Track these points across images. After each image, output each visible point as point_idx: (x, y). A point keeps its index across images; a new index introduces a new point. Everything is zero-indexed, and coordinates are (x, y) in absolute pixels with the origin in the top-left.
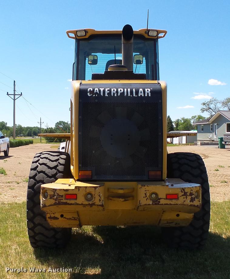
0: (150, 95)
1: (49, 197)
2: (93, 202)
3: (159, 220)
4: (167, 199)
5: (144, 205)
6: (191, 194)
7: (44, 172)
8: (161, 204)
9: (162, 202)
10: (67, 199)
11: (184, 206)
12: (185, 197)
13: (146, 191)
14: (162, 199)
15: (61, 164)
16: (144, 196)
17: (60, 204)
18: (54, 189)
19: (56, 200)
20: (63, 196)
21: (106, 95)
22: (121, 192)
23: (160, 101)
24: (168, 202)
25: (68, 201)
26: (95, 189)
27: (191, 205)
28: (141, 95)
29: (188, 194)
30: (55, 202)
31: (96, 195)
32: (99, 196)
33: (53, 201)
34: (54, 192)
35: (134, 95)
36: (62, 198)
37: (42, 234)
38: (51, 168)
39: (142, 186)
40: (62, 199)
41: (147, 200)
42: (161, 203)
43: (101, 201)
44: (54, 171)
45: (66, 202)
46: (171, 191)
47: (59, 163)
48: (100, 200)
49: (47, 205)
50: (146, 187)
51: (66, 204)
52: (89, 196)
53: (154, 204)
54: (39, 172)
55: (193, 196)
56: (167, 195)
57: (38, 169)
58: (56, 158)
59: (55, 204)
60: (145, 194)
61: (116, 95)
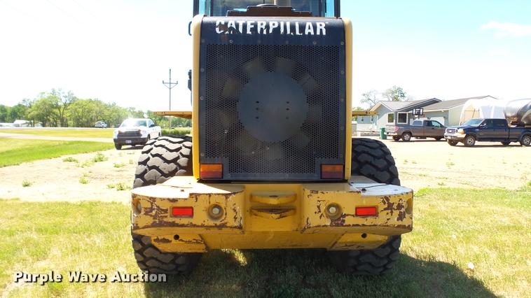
0: (324, 33)
1: (143, 212)
2: (223, 222)
3: (334, 242)
4: (357, 215)
5: (316, 227)
6: (400, 207)
7: (157, 168)
8: (345, 226)
9: (349, 221)
10: (175, 216)
11: (386, 228)
12: (389, 211)
13: (319, 201)
14: (348, 215)
15: (184, 156)
16: (317, 210)
17: (161, 224)
18: (151, 198)
19: (155, 217)
20: (167, 210)
21: (249, 32)
22: (274, 202)
23: (342, 44)
24: (360, 221)
25: (178, 221)
26: (227, 198)
27: (399, 226)
28: (309, 33)
29: (395, 206)
30: (154, 222)
31: (228, 209)
32: (235, 210)
33: (149, 220)
34: (152, 204)
35: (298, 33)
36: (166, 215)
37: (156, 259)
38: (169, 162)
39: (312, 192)
40: (166, 217)
41: (321, 217)
42: (346, 223)
43: (238, 220)
44: (173, 166)
45: (174, 222)
46: (364, 202)
47: (181, 153)
48: (235, 218)
49: (140, 226)
50: (320, 194)
51: (173, 225)
52: (216, 211)
53: (333, 226)
54: (151, 168)
55: (403, 210)
56: (357, 208)
57: (149, 163)
58: (178, 146)
59: (154, 225)
60: (319, 207)
61: (265, 32)
